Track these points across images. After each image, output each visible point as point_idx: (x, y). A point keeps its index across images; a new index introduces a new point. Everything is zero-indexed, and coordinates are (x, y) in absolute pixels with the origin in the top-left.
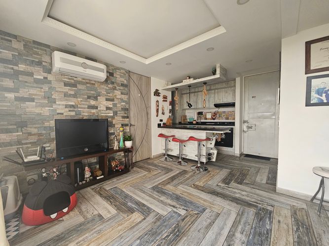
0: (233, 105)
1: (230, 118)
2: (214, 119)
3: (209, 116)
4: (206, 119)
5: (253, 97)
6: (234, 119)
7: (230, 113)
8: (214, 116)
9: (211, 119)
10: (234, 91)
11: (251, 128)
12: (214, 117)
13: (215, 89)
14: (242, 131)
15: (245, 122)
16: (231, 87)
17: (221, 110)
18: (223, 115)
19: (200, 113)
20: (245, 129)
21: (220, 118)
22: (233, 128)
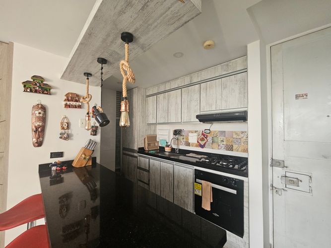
0: (242, 117)
1: (235, 147)
2: (202, 146)
3: (193, 139)
4: (188, 144)
5: (297, 97)
6: (246, 151)
7: (235, 136)
8: (202, 140)
9: (197, 146)
10: (245, 82)
11: (296, 182)
12: (202, 143)
13: (199, 83)
14: (268, 187)
15: (275, 163)
16: (236, 73)
17: (216, 127)
18: (220, 138)
19: (177, 133)
20: (279, 183)
21: (215, 145)
22: (242, 182)
